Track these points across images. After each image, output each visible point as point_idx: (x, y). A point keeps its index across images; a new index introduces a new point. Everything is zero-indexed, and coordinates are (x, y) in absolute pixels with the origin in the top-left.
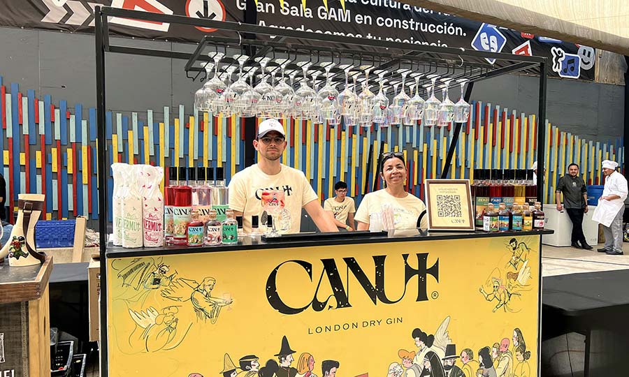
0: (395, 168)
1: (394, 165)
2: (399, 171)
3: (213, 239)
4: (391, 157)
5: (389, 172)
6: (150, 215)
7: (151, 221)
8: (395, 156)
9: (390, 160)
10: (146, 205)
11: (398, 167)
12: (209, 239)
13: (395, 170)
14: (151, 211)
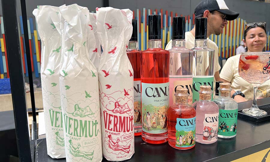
0: (257, 36)
1: (256, 33)
2: (261, 39)
3: (213, 134)
4: (254, 27)
5: (252, 40)
6: (117, 105)
7: (118, 115)
8: (258, 26)
9: (253, 29)
10: (109, 87)
11: (260, 35)
12: (206, 134)
13: (257, 38)
14: (119, 96)
